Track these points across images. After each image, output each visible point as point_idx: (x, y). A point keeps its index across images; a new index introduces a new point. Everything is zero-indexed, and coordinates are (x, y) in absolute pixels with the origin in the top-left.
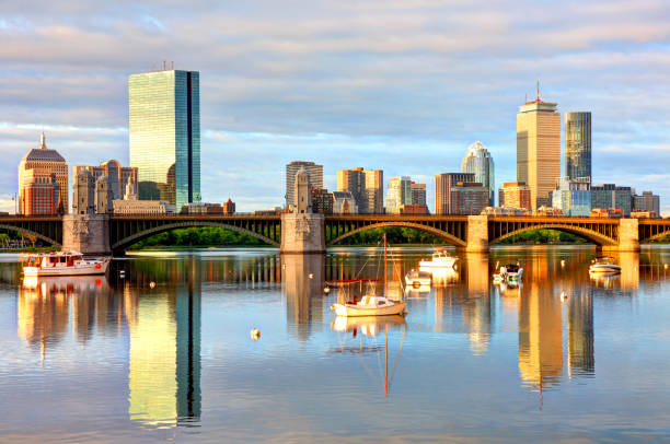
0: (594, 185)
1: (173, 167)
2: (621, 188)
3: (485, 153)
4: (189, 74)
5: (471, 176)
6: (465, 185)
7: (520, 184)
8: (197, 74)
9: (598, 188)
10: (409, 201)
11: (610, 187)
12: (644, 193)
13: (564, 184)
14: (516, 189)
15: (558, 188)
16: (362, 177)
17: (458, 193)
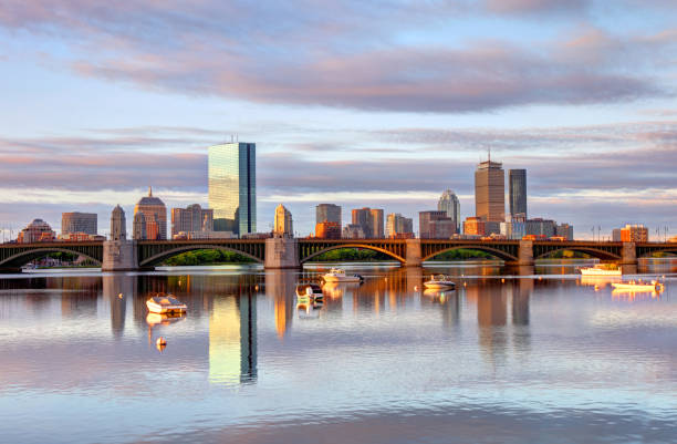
0: (529, 218)
1: (238, 210)
2: (547, 221)
3: (453, 197)
4: (249, 145)
5: (444, 213)
6: (439, 219)
7: (478, 218)
8: (254, 145)
9: (531, 221)
10: (401, 229)
11: (539, 221)
12: (563, 225)
13: (508, 219)
14: (475, 221)
15: (504, 221)
16: (369, 214)
17: (435, 225)
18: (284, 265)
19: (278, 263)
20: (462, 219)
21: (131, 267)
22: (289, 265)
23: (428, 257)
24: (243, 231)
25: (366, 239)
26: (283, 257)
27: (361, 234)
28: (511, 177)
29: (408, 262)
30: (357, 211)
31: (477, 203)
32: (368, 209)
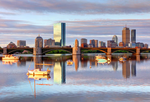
0: (136, 42)
1: (61, 40)
2: (141, 43)
3: (116, 37)
4: (64, 23)
5: (114, 41)
6: (113, 43)
7: (122, 42)
9: (137, 43)
10: (102, 45)
11: (139, 43)
12: (146, 44)
13: (131, 43)
14: (122, 43)
15: (130, 43)
16: (94, 41)
17: (111, 44)
18: (77, 54)
19: (76, 53)
20: (118, 42)
21: (40, 54)
22: (78, 54)
23: (113, 52)
24: (62, 45)
25: (94, 47)
26: (77, 52)
27: (92, 46)
28: (132, 31)
29: (108, 53)
30: (91, 40)
31: (122, 38)
32: (94, 40)
